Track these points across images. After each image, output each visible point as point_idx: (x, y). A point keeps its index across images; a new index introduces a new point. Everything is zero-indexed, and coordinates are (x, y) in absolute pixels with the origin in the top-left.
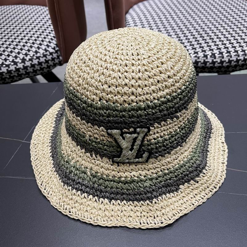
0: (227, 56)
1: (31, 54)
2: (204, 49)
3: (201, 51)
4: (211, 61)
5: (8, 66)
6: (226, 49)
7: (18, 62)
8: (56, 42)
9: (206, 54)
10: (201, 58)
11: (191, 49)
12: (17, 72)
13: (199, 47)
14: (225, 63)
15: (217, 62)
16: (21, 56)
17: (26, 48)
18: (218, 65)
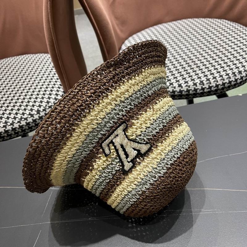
0: (214, 82)
1: (44, 104)
2: (192, 78)
3: (190, 80)
4: (200, 88)
5: (26, 119)
6: (212, 75)
7: (34, 114)
8: (63, 89)
9: (195, 82)
10: (191, 86)
11: (182, 79)
12: (35, 123)
13: (188, 77)
14: (213, 88)
15: (206, 88)
16: (36, 108)
17: (39, 100)
18: (208, 90)
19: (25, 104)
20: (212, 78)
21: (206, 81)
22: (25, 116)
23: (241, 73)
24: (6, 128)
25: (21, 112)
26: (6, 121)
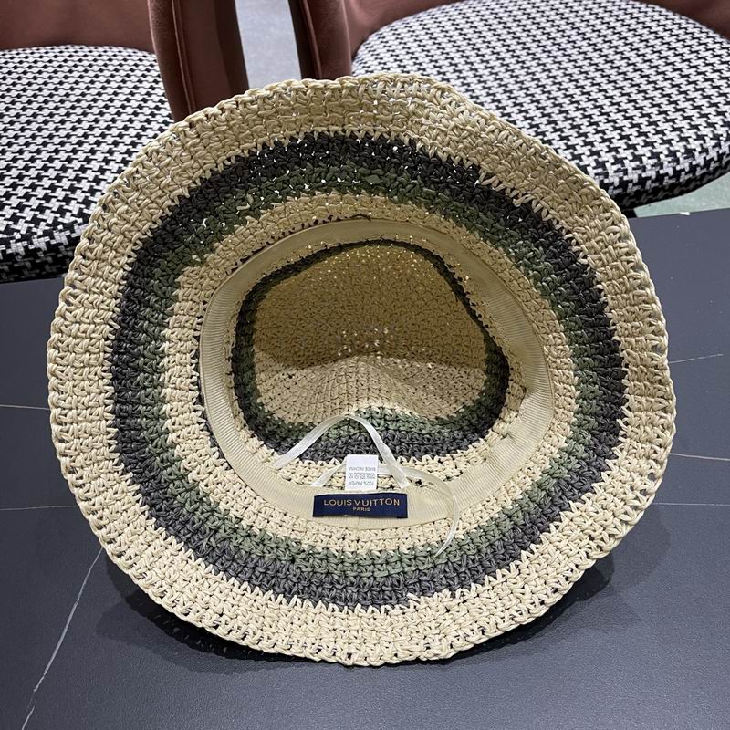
0: (616, 172)
5: (69, 227)
6: (613, 153)
14: (612, 187)
16: (99, 199)
17: (109, 176)
19: (66, 184)
20: (612, 161)
21: (594, 168)
22: (68, 219)
23: (693, 156)
24: (8, 247)
25: (54, 204)
26: (8, 225)
